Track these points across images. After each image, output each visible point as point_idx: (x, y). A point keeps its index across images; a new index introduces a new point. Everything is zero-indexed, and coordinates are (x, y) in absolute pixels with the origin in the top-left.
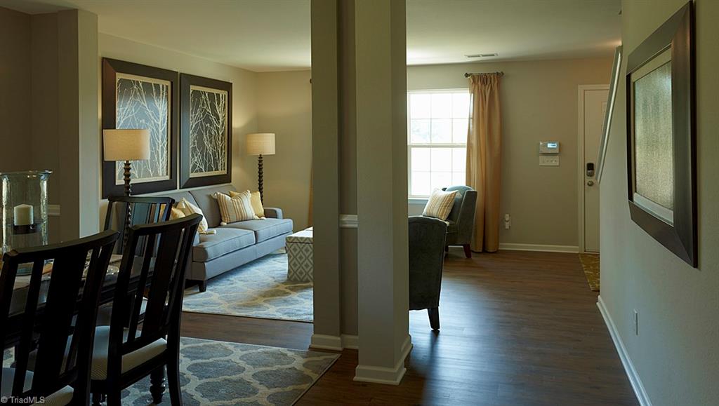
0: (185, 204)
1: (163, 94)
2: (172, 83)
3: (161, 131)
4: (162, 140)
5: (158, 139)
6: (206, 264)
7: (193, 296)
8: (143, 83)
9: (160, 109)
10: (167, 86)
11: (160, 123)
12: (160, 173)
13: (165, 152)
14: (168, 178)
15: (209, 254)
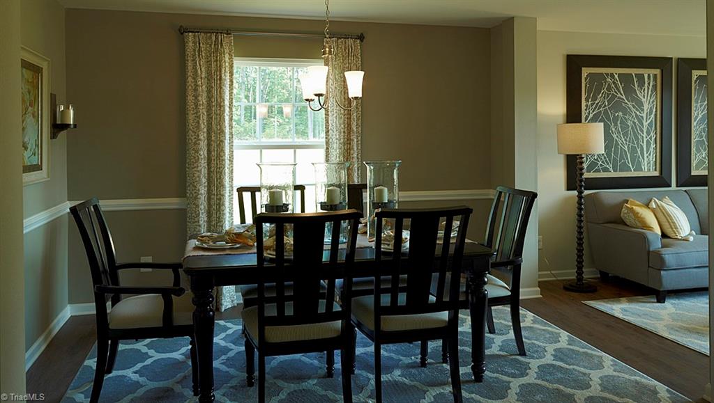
0: (656, 203)
1: (649, 84)
2: (662, 71)
3: (645, 124)
4: (648, 133)
5: (642, 132)
6: (662, 272)
7: (642, 304)
8: (619, 75)
9: (644, 100)
10: (655, 75)
11: (644, 116)
12: (644, 167)
13: (653, 146)
14: (657, 174)
15: (667, 262)
